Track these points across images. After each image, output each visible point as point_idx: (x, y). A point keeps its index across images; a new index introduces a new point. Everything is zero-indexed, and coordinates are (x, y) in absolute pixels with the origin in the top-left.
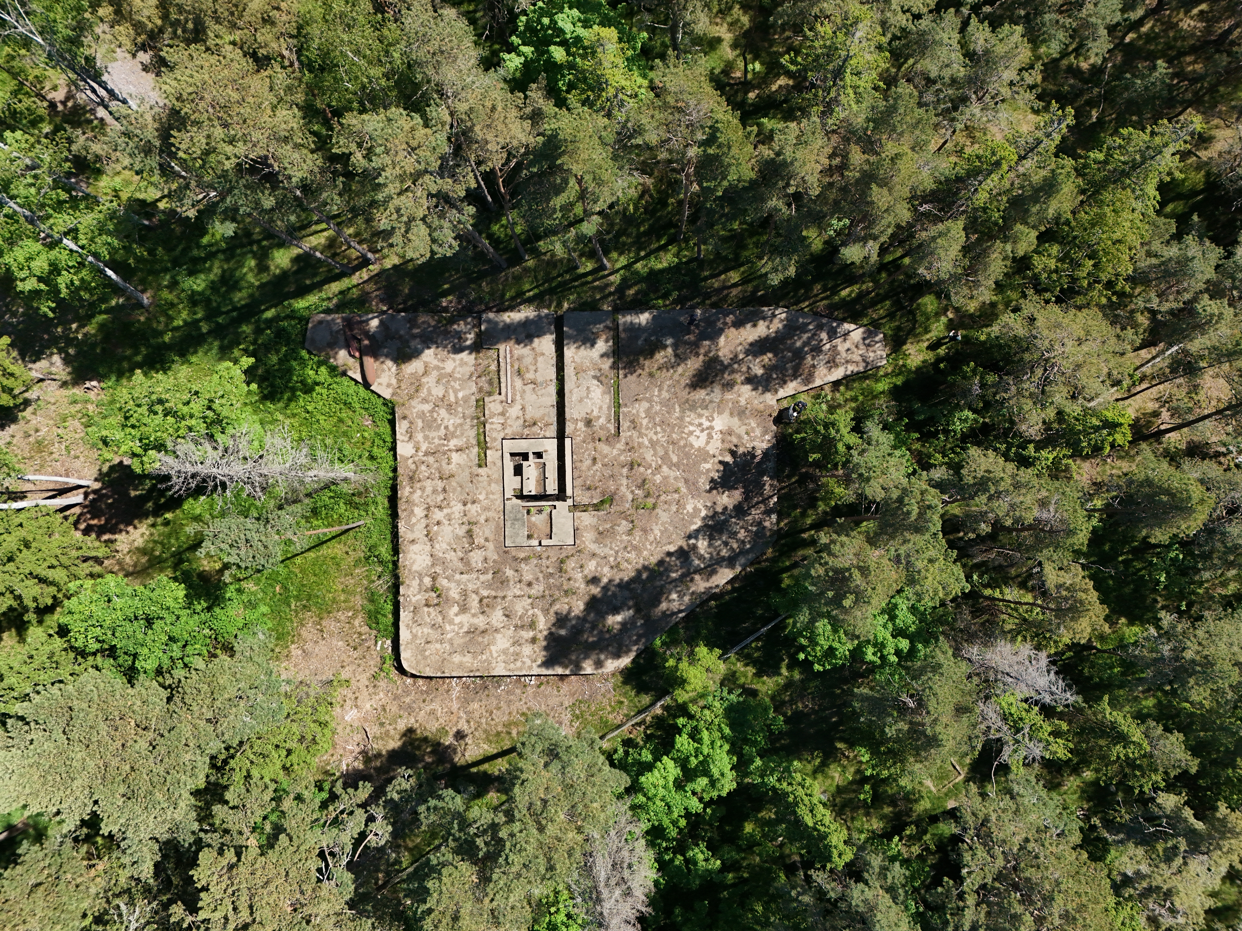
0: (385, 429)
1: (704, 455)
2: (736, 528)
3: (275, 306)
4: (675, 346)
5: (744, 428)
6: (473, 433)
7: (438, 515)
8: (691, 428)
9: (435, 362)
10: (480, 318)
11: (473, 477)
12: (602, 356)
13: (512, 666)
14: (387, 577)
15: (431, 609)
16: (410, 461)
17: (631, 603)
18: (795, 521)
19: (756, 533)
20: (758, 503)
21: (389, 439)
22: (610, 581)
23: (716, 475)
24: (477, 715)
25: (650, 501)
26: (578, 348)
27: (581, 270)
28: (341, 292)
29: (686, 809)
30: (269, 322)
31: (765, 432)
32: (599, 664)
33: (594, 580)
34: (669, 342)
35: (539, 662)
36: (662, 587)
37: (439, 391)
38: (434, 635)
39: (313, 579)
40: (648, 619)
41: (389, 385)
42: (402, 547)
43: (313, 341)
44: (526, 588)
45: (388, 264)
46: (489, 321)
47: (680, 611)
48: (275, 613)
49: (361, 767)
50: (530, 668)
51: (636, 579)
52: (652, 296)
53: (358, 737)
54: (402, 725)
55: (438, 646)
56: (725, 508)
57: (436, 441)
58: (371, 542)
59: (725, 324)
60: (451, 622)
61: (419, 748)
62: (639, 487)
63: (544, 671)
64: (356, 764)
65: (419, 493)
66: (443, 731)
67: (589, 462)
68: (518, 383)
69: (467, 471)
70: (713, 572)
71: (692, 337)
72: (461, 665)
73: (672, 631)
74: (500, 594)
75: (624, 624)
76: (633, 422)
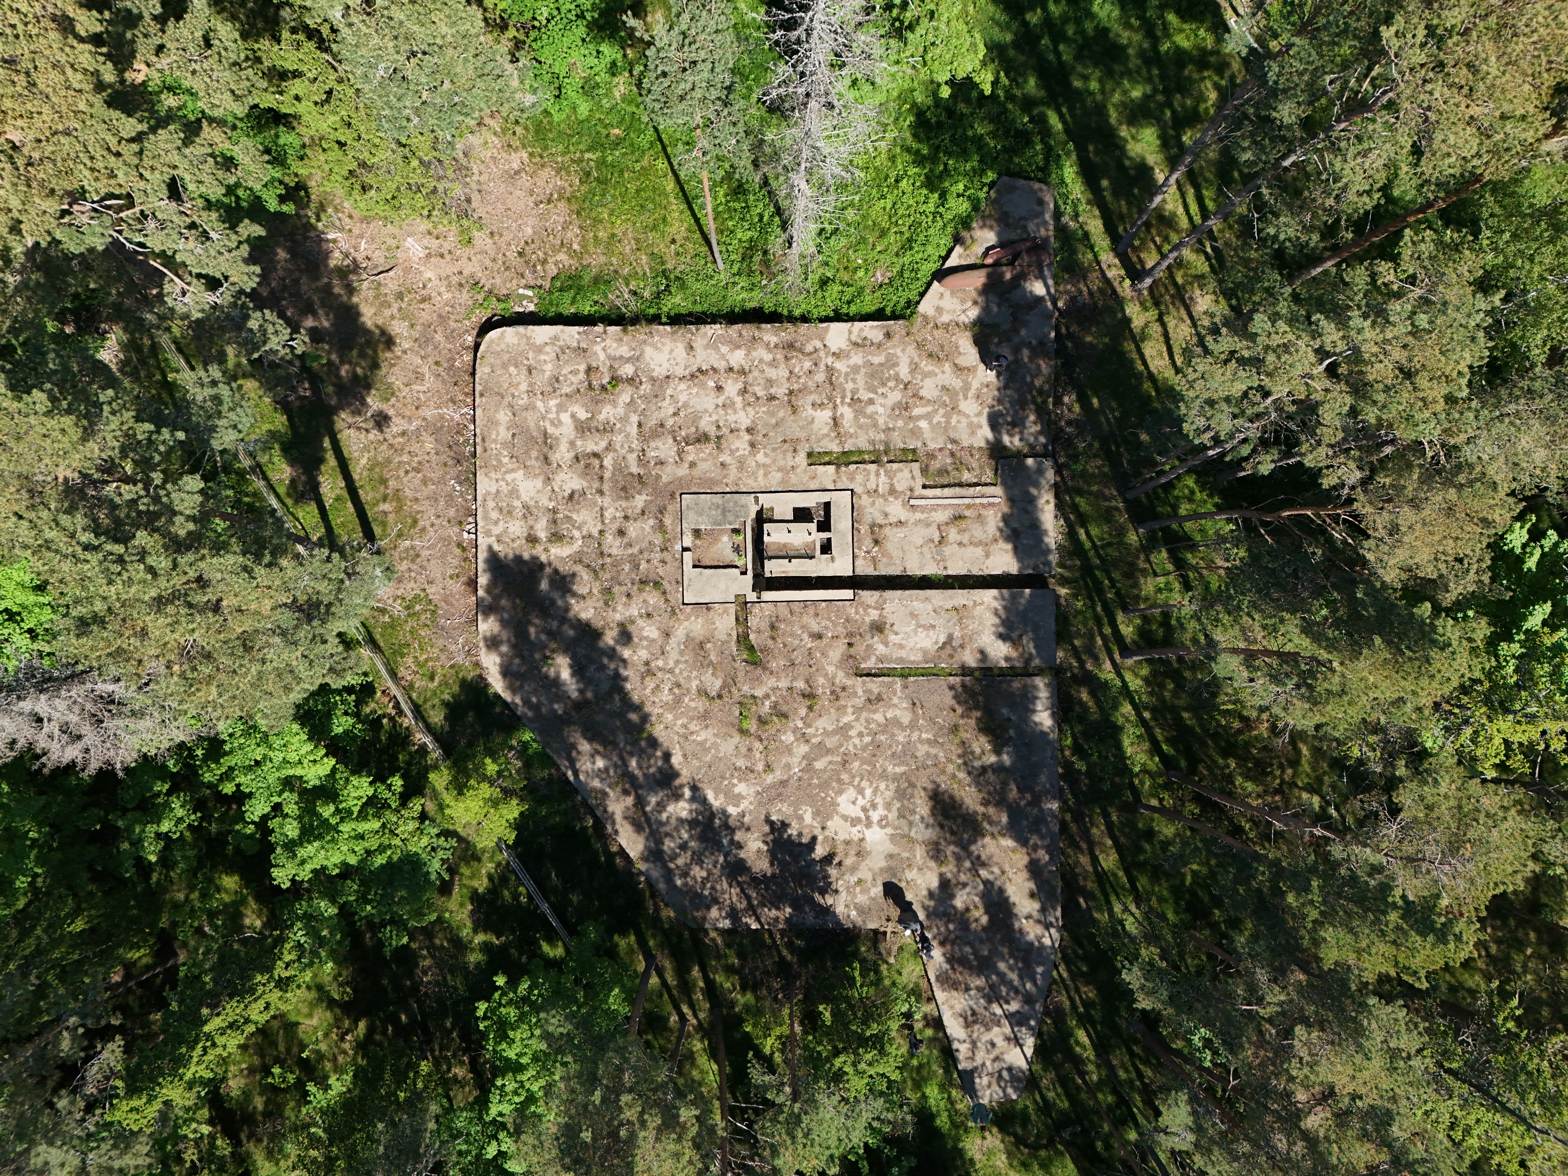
0: (869, 304)
1: (824, 813)
2: (708, 862)
3: (1067, 130)
4: (998, 769)
5: (868, 876)
6: (862, 443)
7: (732, 388)
8: (868, 792)
9: (975, 385)
10: (1044, 456)
11: (793, 444)
12: (982, 652)
13: (491, 504)
14: (634, 306)
15: (582, 376)
16: (819, 344)
17: (589, 695)
18: (719, 957)
19: (700, 896)
20: (748, 898)
21: (853, 309)
22: (624, 661)
23: (793, 831)
24: (415, 447)
25: (752, 725)
26: (996, 613)
27: (1120, 617)
28: (1086, 235)
29: (250, 795)
30: (1041, 121)
31: (861, 911)
32: (492, 643)
33: (625, 637)
34: (1006, 759)
35: (496, 547)
36: (614, 744)
37: (929, 389)
38: (541, 380)
39: (632, 187)
40: (565, 721)
41: (939, 310)
42: (681, 330)
43: (1012, 189)
44: (615, 526)
45: (1133, 310)
46: (1040, 471)
47: (576, 773)
48: (579, 127)
49: (332, 263)
50: (488, 533)
51: (628, 705)
52: (1078, 728)
53: (379, 258)
54: (398, 328)
55: (524, 387)
56: (740, 846)
57: (850, 386)
58: (690, 280)
59: (1035, 848)
60: (561, 408)
61: (362, 355)
62: (775, 706)
63: (482, 555)
64: (337, 254)
65: (768, 357)
66: (390, 393)
67: (815, 628)
68: (942, 516)
69: (802, 435)
70: (638, 827)
71: (1013, 793)
72: (493, 422)
73: (545, 759)
74: (606, 487)
75: (556, 682)
76: (879, 698)
